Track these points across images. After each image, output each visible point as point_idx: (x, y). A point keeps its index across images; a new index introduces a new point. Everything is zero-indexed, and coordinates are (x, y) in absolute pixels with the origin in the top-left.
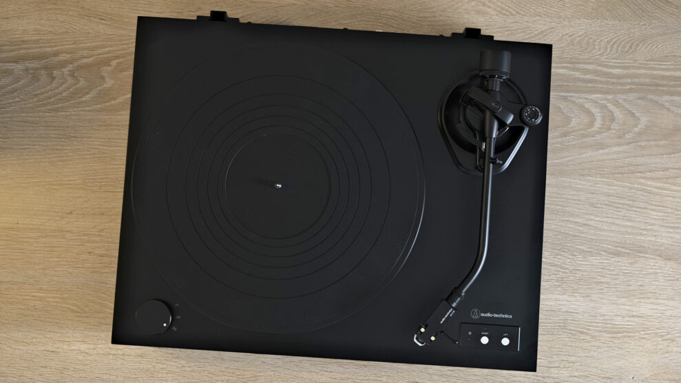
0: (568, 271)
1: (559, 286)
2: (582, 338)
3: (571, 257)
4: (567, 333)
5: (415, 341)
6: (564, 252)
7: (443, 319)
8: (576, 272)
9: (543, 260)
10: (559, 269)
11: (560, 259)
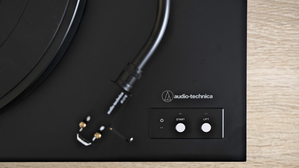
0: (275, 43)
1: (267, 59)
2: (294, 113)
3: (278, 27)
4: (278, 109)
5: (79, 139)
6: (271, 21)
7: (112, 108)
8: (284, 43)
9: (248, 32)
10: (265, 41)
11: (267, 30)
